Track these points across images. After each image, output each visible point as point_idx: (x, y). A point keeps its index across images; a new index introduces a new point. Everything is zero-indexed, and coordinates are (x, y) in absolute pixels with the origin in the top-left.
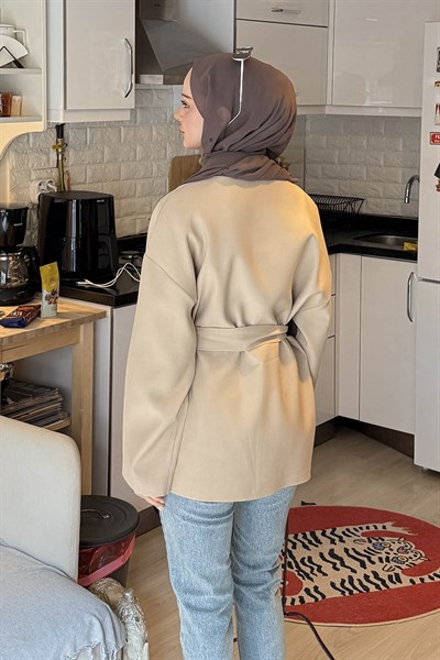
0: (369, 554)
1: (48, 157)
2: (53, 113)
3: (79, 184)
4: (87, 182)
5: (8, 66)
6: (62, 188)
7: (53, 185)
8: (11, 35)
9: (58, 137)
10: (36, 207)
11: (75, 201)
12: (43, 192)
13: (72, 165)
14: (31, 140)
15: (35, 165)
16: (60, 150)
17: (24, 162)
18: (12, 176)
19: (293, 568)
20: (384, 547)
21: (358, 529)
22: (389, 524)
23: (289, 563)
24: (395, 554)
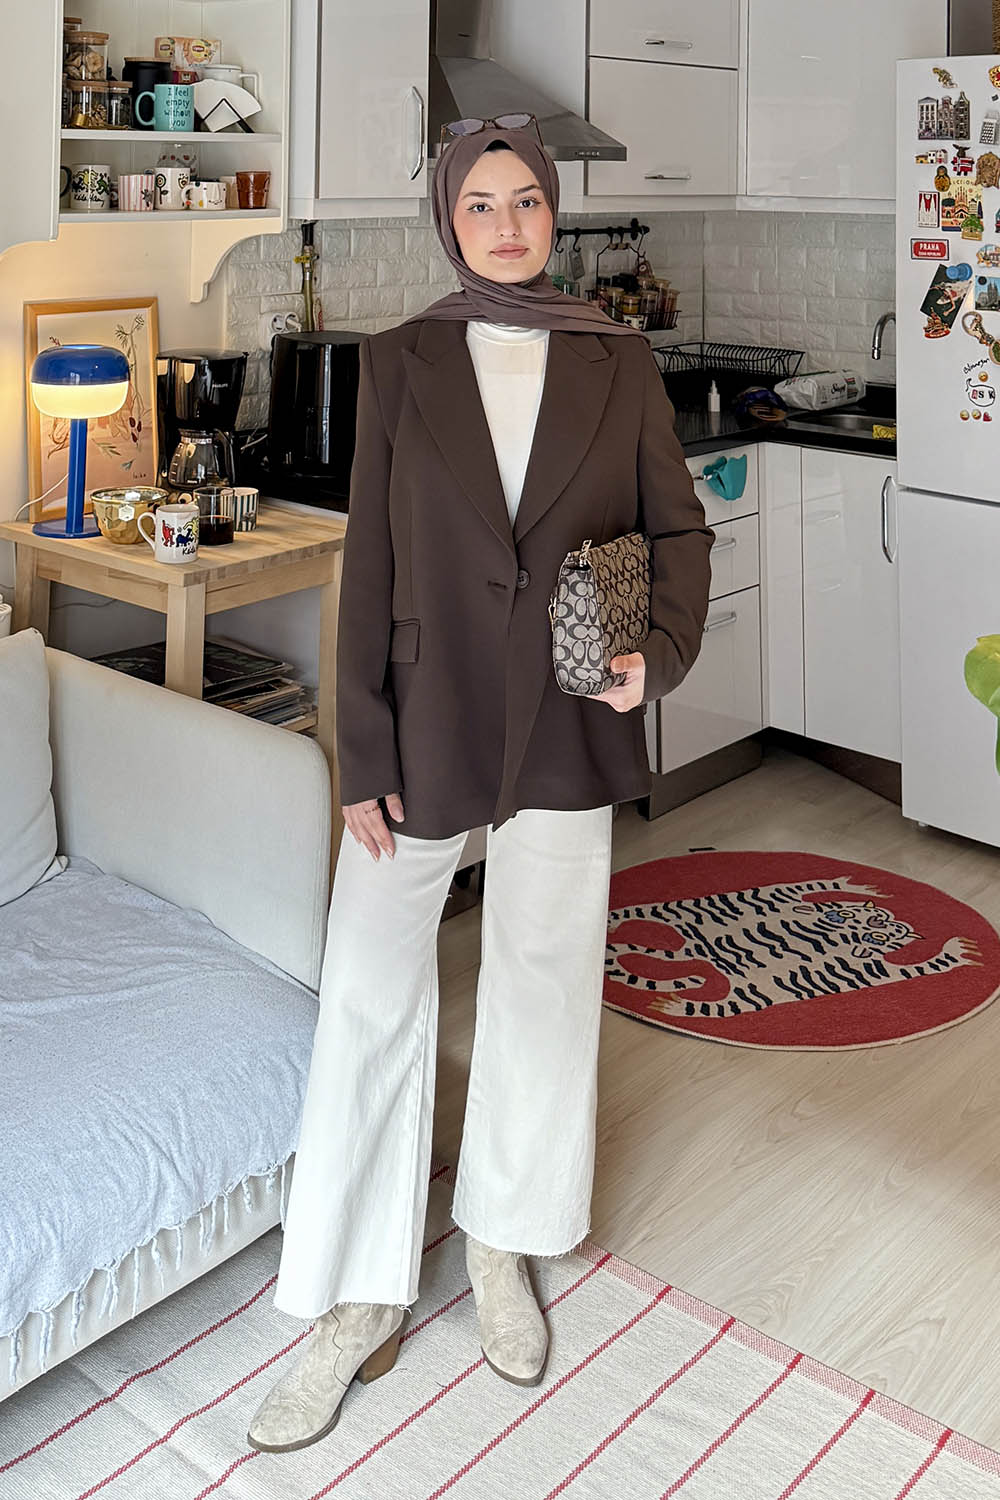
0: (822, 928)
1: (289, 276)
2: (296, 204)
3: (336, 320)
4: (350, 317)
5: (230, 129)
6: (310, 326)
7: (295, 321)
8: (235, 81)
9: (305, 244)
10: (267, 356)
11: (330, 347)
12: (280, 332)
13: (326, 289)
14: (262, 247)
15: (268, 289)
16: (307, 265)
17: (250, 284)
18: (231, 305)
19: (706, 956)
20: (845, 918)
21: (796, 890)
22: (842, 881)
23: (698, 948)
24: (864, 928)
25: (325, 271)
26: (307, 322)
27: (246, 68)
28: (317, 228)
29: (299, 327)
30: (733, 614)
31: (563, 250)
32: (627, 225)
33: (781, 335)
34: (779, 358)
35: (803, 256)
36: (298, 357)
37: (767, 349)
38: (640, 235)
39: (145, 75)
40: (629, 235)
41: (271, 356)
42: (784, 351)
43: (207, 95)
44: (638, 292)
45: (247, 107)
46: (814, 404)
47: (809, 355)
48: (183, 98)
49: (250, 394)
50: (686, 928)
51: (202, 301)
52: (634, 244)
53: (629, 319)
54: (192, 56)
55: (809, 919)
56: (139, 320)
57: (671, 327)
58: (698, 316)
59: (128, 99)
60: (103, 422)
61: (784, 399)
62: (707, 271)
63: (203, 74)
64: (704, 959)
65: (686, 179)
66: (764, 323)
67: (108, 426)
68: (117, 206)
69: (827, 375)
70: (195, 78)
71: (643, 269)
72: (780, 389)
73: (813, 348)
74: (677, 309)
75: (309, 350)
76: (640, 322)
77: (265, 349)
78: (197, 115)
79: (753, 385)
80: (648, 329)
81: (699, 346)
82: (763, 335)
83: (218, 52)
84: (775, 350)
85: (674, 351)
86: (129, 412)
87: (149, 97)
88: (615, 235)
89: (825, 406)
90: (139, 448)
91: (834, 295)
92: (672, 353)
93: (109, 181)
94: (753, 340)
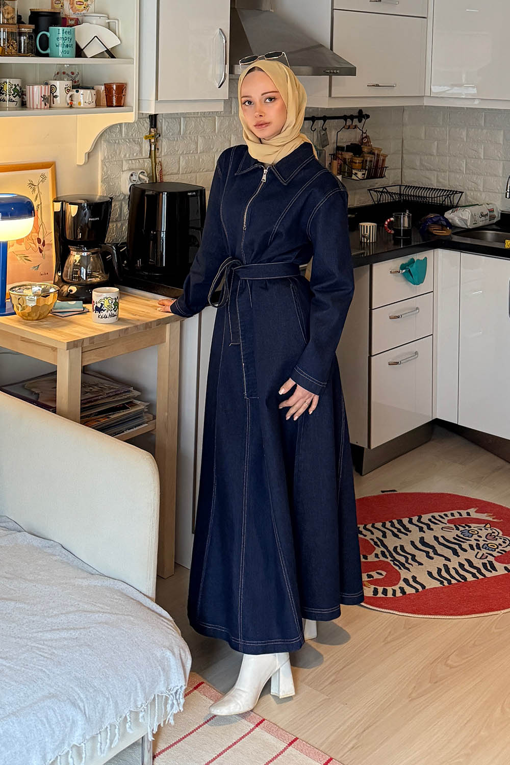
0: (459, 540)
1: (141, 147)
2: (144, 105)
3: (171, 174)
4: (181, 173)
5: (100, 55)
6: (154, 180)
7: (145, 176)
8: (104, 25)
9: (151, 127)
10: (127, 197)
11: (166, 193)
12: (135, 183)
13: (164, 156)
14: (123, 129)
15: (127, 155)
16: (153, 140)
17: (116, 153)
18: (104, 166)
19: (387, 558)
20: (473, 534)
21: (444, 516)
22: (472, 511)
23: (383, 553)
24: (484, 541)
25: (164, 144)
26: (152, 177)
27: (111, 17)
28: (159, 118)
29: (147, 180)
30: (416, 353)
31: (315, 129)
32: (356, 114)
33: (449, 181)
34: (448, 195)
35: (464, 133)
36: (146, 198)
37: (440, 190)
38: (364, 120)
39: (43, 21)
40: (357, 119)
41: (129, 198)
42: (451, 191)
43: (85, 33)
44: (362, 155)
45: (111, 41)
46: (469, 224)
47: (466, 194)
48: (68, 36)
49: (116, 221)
50: (376, 540)
51: (84, 164)
52: (360, 125)
53: (356, 172)
54: (76, 8)
55: (450, 535)
56: (43, 177)
57: (382, 176)
58: (399, 169)
59: (32, 36)
60: (19, 241)
61: (450, 221)
62: (404, 141)
63: (82, 21)
64: (386, 560)
65: (394, 86)
66: (439, 173)
67: (23, 244)
68: (26, 104)
69: (477, 206)
70: (78, 22)
71: (365, 141)
72: (448, 215)
73: (469, 190)
74: (386, 166)
75: (152, 195)
76: (363, 174)
77: (125, 193)
78: (78, 46)
79: (432, 213)
80: (367, 178)
81: (399, 186)
82: (438, 181)
83: (93, 5)
84: (446, 190)
85: (384, 191)
86: (37, 234)
87: (46, 35)
88: (348, 120)
89: (474, 226)
90: (44, 257)
91: (482, 157)
92: (382, 192)
93: (20, 89)
94: (431, 184)
